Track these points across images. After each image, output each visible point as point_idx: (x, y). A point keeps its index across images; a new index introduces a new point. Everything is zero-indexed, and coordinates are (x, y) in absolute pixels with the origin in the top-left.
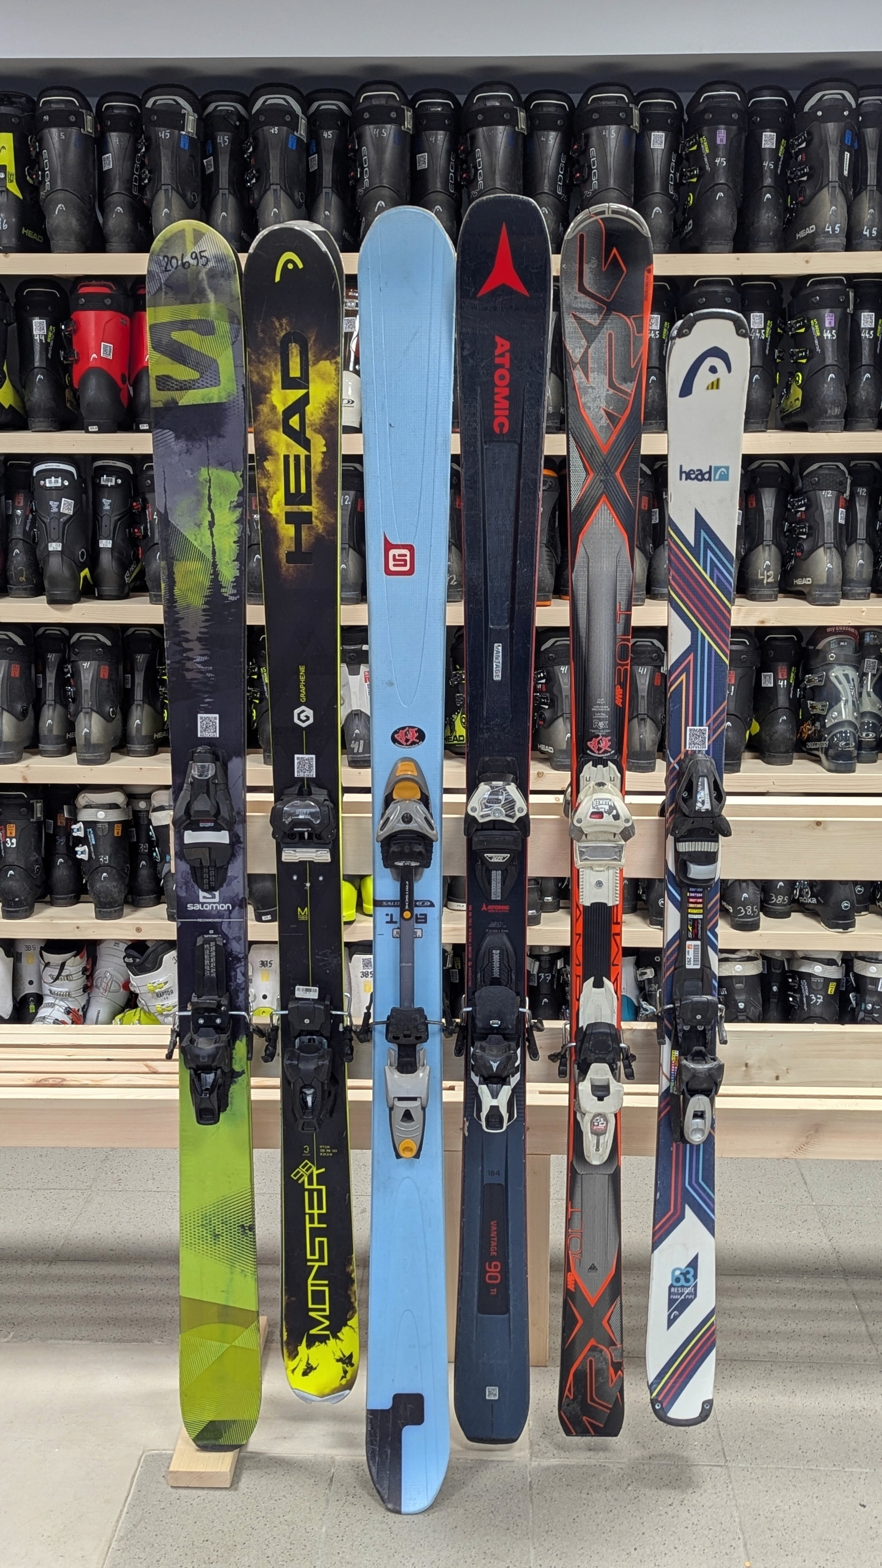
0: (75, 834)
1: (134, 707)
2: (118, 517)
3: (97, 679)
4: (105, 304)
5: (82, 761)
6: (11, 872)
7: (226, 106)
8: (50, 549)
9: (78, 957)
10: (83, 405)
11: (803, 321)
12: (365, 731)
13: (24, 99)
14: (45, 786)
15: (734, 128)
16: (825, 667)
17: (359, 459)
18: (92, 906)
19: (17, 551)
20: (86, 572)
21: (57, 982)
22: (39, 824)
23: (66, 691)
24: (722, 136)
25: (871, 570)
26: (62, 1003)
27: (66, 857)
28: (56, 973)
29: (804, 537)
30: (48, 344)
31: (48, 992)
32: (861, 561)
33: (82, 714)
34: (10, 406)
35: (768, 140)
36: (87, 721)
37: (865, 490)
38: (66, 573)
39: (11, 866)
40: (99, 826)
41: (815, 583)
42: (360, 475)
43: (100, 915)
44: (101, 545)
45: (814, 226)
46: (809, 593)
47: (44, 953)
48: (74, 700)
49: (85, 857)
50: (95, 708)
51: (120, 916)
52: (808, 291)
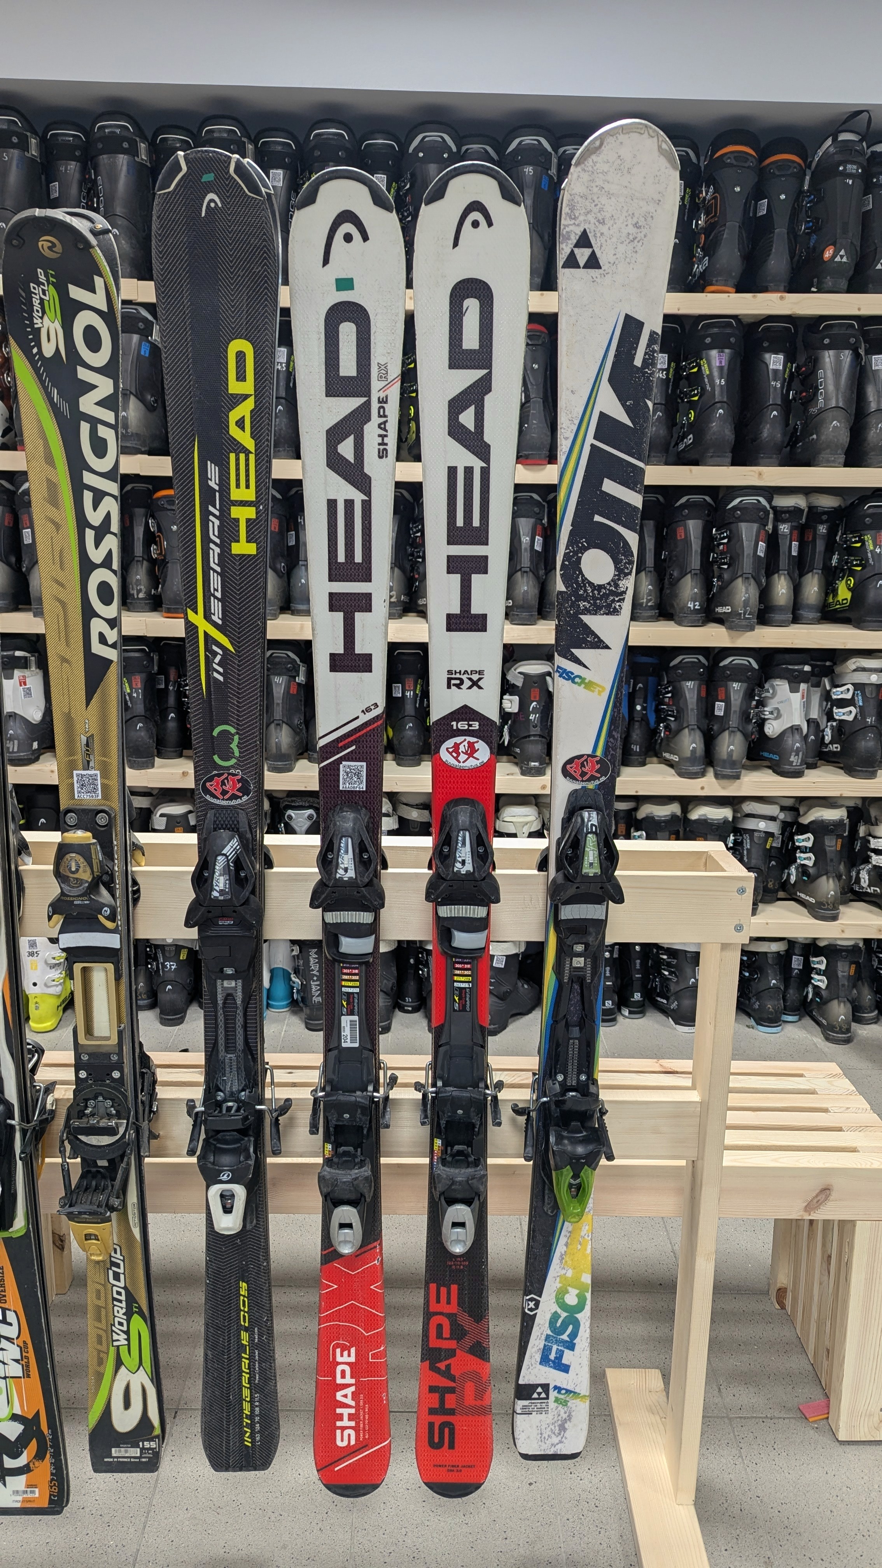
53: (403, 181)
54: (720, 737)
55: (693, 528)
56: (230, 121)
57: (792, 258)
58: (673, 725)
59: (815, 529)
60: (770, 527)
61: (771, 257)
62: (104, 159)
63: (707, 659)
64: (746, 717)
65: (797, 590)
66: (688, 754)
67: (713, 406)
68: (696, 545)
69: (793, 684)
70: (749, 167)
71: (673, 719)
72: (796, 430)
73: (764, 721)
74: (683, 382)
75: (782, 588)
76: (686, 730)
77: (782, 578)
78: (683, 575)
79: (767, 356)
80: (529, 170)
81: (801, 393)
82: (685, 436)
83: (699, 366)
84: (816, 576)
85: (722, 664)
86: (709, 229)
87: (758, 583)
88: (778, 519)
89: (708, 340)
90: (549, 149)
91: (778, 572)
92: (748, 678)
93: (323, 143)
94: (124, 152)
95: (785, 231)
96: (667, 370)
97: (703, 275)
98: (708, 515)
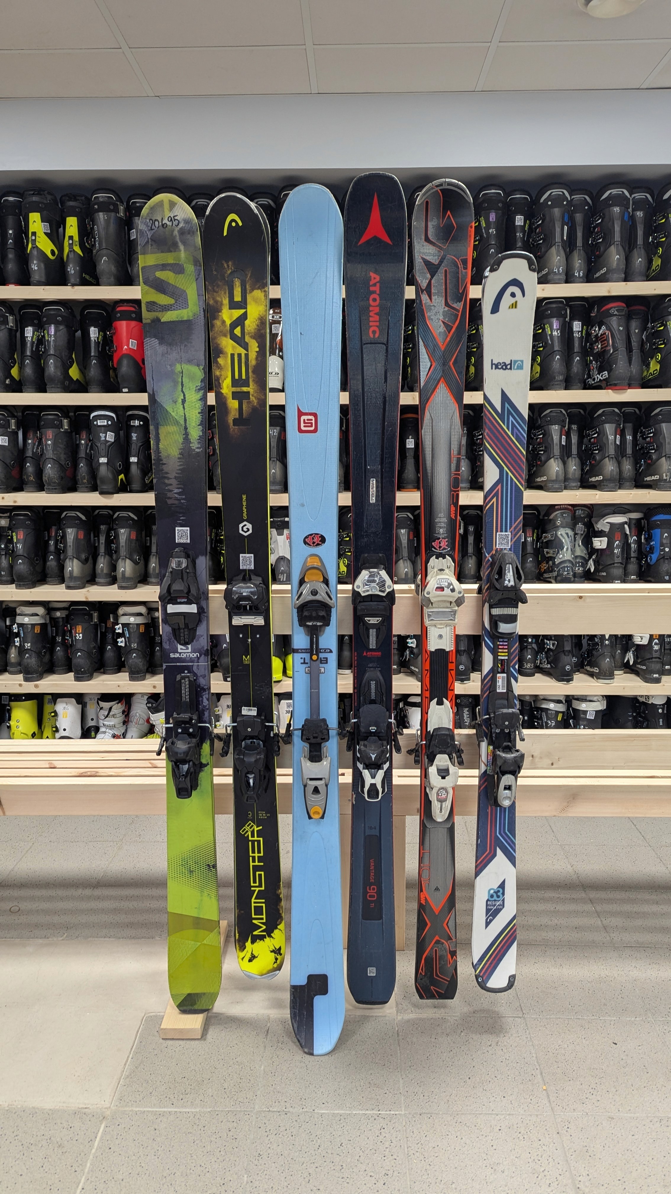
0: (117, 631)
1: (151, 556)
2: (140, 444)
3: (129, 539)
4: (132, 317)
5: (121, 588)
6: (79, 654)
7: (202, 201)
8: (101, 461)
9: (120, 704)
10: (119, 376)
11: (541, 325)
12: (287, 568)
13: (83, 198)
14: (100, 602)
15: (500, 212)
16: (555, 529)
17: (282, 408)
18: (128, 674)
19: (82, 464)
20: (122, 476)
21: (107, 718)
22: (96, 626)
23: (111, 547)
24: (492, 217)
25: (580, 472)
26: (110, 731)
27: (112, 645)
28: (106, 713)
29: (542, 452)
30: (99, 343)
31: (102, 725)
32: (574, 467)
33: (120, 560)
34: (77, 379)
35: (519, 220)
36: (123, 564)
37: (576, 426)
38: (110, 475)
39: (79, 650)
40: (131, 626)
41: (549, 479)
42: (283, 418)
43: (132, 679)
44: (131, 461)
45: (547, 269)
46: (545, 485)
47: (99, 702)
48: (116, 552)
49: (123, 645)
50: (128, 556)
51: (144, 680)
52: (544, 308)
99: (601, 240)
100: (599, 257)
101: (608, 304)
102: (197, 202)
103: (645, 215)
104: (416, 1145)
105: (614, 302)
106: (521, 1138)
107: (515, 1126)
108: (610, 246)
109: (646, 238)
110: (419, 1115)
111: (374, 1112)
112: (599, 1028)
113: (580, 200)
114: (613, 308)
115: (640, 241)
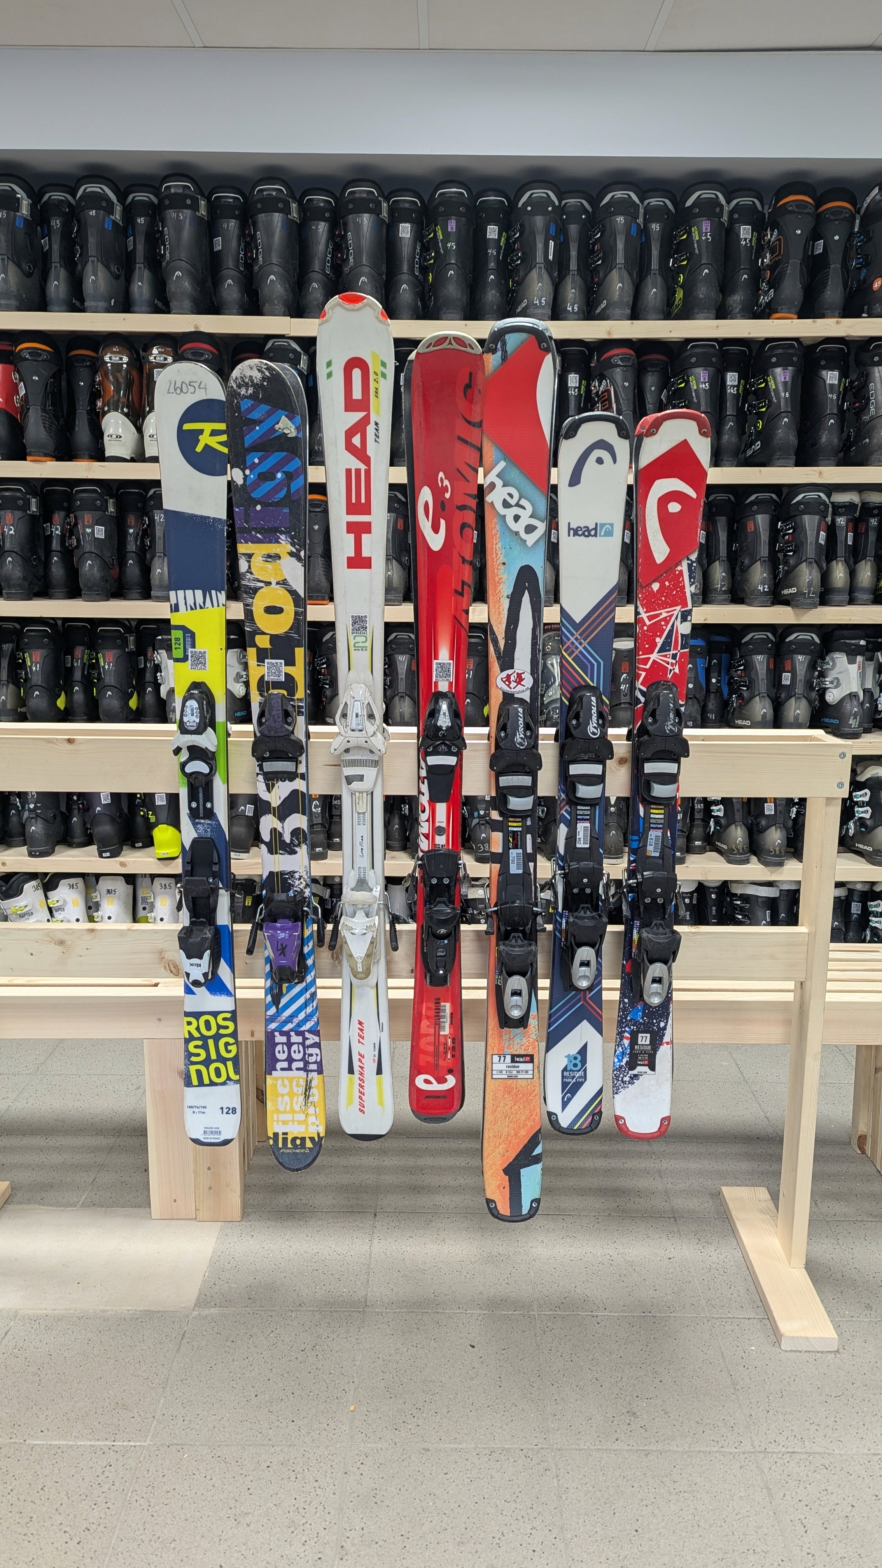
7: (57, 195)
15: (464, 219)
24: (453, 226)
35: (492, 232)
45: (527, 299)
53: (513, 231)
54: (787, 704)
55: (762, 521)
56: (368, 184)
57: (845, 289)
58: (745, 694)
59: (868, 522)
60: (829, 519)
61: (828, 288)
62: (262, 217)
63: (774, 635)
64: (810, 686)
65: (852, 574)
66: (759, 718)
67: (778, 416)
68: (764, 536)
69: (850, 657)
70: (808, 213)
71: (745, 689)
72: (849, 436)
73: (825, 689)
74: (751, 397)
75: (839, 573)
76: (758, 697)
77: (840, 564)
78: (753, 563)
79: (824, 373)
80: (620, 219)
81: (854, 404)
82: (753, 443)
83: (766, 382)
84: (869, 563)
85: (787, 640)
86: (773, 267)
87: (820, 567)
88: (835, 513)
89: (774, 360)
90: (637, 201)
91: (836, 559)
92: (811, 651)
93: (446, 201)
94: (279, 211)
95: (839, 266)
96: (738, 386)
97: (768, 304)
98: (775, 510)
99: (600, 262)
100: (599, 285)
101: (609, 350)
102: (50, 196)
103: (663, 230)
104: (145, 1489)
105: (620, 348)
106: (293, 1478)
107: (292, 1461)
108: (611, 270)
109: (663, 260)
110: (165, 1447)
111: (107, 1443)
112: (460, 1324)
113: (576, 205)
114: (616, 355)
115: (655, 265)
